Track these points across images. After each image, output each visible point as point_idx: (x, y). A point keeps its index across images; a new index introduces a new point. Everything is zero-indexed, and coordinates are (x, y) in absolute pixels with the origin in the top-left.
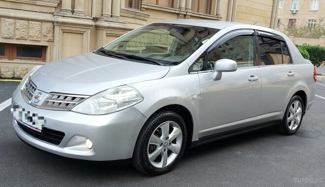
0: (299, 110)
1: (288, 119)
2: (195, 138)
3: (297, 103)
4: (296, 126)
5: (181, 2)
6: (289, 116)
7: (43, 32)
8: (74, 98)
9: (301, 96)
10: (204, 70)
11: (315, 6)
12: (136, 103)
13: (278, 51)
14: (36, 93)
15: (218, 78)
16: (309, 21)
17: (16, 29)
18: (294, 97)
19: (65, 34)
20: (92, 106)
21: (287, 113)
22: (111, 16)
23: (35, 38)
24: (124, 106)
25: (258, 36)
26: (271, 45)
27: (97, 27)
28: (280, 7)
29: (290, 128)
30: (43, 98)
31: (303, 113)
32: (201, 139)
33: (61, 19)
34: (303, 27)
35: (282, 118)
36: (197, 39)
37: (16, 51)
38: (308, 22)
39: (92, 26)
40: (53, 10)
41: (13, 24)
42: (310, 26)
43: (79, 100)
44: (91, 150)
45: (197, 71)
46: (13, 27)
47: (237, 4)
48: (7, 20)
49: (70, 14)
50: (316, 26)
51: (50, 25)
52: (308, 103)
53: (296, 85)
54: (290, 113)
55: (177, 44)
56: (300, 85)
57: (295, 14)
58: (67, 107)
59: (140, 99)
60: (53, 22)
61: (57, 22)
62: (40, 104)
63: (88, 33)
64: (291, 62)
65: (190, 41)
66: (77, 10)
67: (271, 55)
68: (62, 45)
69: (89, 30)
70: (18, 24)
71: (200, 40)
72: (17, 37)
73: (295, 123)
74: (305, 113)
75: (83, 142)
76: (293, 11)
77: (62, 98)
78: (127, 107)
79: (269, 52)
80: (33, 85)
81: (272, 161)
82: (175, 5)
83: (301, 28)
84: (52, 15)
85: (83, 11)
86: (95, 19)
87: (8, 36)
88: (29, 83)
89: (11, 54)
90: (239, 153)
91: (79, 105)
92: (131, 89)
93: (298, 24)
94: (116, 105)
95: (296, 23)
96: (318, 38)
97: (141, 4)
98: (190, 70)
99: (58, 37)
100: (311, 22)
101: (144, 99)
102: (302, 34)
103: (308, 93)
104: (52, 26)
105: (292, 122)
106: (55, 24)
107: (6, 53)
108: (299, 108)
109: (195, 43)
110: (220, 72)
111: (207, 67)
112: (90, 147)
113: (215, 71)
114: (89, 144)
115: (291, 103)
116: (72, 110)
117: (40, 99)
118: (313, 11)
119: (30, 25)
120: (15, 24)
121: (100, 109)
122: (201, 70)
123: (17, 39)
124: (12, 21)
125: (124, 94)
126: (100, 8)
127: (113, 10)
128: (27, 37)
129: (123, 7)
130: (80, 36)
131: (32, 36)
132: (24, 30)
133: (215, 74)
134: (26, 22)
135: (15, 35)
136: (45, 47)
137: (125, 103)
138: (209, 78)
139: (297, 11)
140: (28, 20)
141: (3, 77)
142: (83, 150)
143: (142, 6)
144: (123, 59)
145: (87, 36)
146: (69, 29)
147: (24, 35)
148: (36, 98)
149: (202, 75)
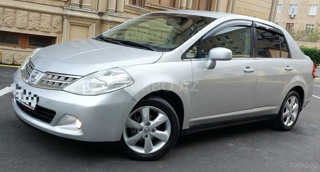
0: (296, 106)
1: (284, 114)
2: (186, 126)
3: (293, 99)
4: (292, 122)
5: (183, 2)
6: (285, 111)
7: (53, 24)
8: (67, 78)
9: (298, 92)
10: (198, 58)
11: (313, 11)
12: (126, 85)
13: (277, 47)
14: (33, 73)
15: (212, 67)
16: (307, 25)
17: (29, 20)
18: (291, 92)
19: (72, 26)
20: (84, 87)
21: (283, 109)
22: (116, 12)
23: (46, 30)
24: (114, 87)
25: (256, 28)
26: (271, 40)
27: (102, 22)
28: (279, 11)
29: (285, 123)
30: (38, 77)
31: (300, 109)
32: (192, 128)
33: (69, 13)
34: (300, 30)
35: (277, 113)
36: (192, 29)
37: (28, 40)
38: (305, 25)
39: (97, 19)
40: (63, 4)
41: (27, 15)
42: (308, 31)
43: (72, 81)
44: (80, 130)
45: (191, 58)
46: (27, 18)
47: (236, 5)
48: (21, 11)
49: (78, 8)
50: (314, 31)
51: (59, 18)
52: (306, 100)
53: (293, 81)
54: (285, 109)
55: (174, 33)
56: (297, 80)
57: (293, 18)
58: (60, 87)
59: (131, 83)
60: (62, 15)
61: (66, 15)
62: (35, 83)
63: (93, 27)
64: (289, 56)
65: (186, 30)
66: (84, 4)
67: (270, 50)
68: (70, 37)
69: (95, 24)
70: (31, 16)
71: (196, 29)
72: (30, 28)
73: (291, 119)
74: (301, 109)
75: (73, 122)
76: (291, 15)
77: (56, 77)
78: (117, 89)
79: (269, 48)
80: (32, 66)
81: (265, 155)
82: (176, 5)
83: (298, 32)
84: (61, 9)
85: (90, 5)
86: (101, 14)
87: (22, 27)
88: (29, 64)
89: (23, 43)
90: (231, 145)
91: (71, 85)
92: (123, 71)
93: (296, 28)
94: (107, 87)
95: (294, 27)
96: (315, 42)
97: (144, 3)
98: (184, 57)
99: (66, 29)
100: (309, 27)
101: (134, 82)
102: (299, 38)
103: (306, 90)
104: (62, 19)
105: (288, 118)
106: (64, 17)
107: (20, 42)
108: (296, 104)
109: (190, 32)
110: (214, 60)
111: (201, 55)
112: (79, 128)
113: (209, 59)
114: (78, 124)
115: (287, 98)
116: (64, 90)
117: (36, 78)
118: (311, 16)
119: (42, 18)
120: (28, 15)
121: (92, 90)
122: (195, 58)
123: (29, 29)
124: (26, 13)
125: (114, 77)
126: (105, 4)
127: (117, 6)
128: (38, 28)
129: (127, 3)
130: (86, 29)
131: (43, 27)
132: (36, 22)
133: (209, 62)
134: (38, 15)
135: (28, 26)
136: (55, 38)
137: (115, 85)
138: (203, 67)
139: (295, 16)
140: (41, 12)
141: (16, 64)
142: (72, 129)
143: (146, 5)
144: (119, 44)
145: (93, 29)
146: (77, 22)
147: (36, 26)
148: (33, 77)
149: (196, 63)
